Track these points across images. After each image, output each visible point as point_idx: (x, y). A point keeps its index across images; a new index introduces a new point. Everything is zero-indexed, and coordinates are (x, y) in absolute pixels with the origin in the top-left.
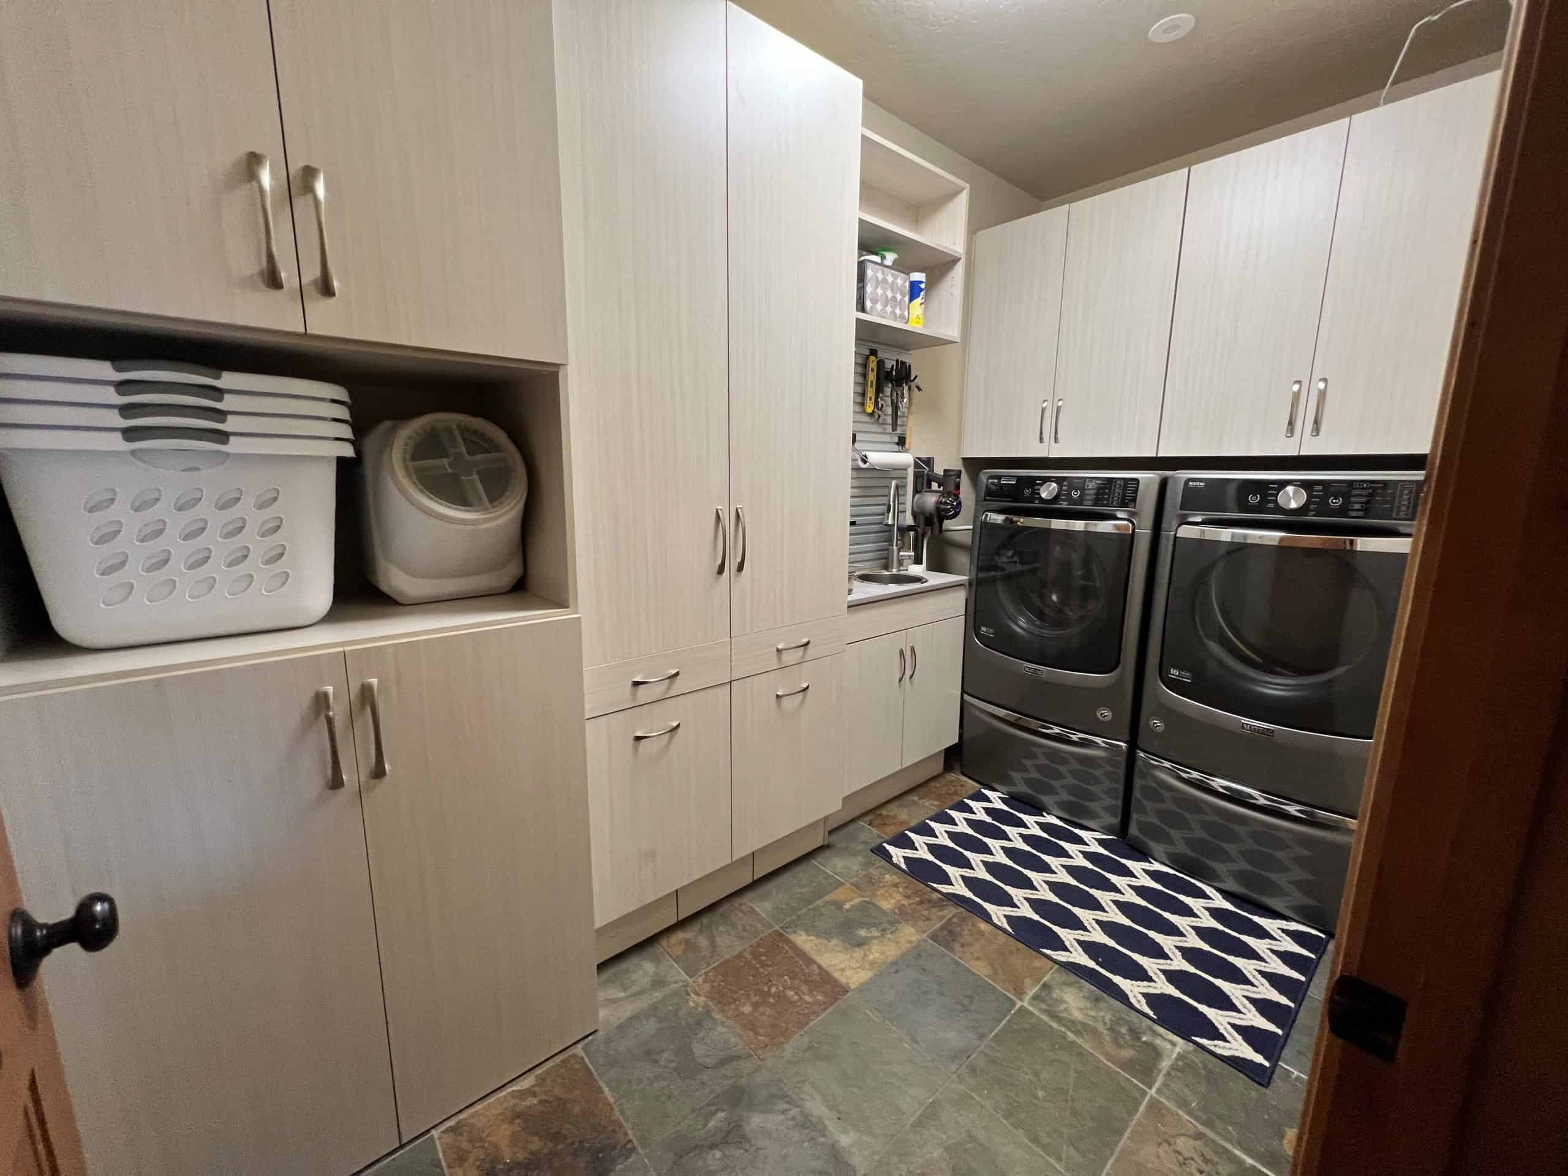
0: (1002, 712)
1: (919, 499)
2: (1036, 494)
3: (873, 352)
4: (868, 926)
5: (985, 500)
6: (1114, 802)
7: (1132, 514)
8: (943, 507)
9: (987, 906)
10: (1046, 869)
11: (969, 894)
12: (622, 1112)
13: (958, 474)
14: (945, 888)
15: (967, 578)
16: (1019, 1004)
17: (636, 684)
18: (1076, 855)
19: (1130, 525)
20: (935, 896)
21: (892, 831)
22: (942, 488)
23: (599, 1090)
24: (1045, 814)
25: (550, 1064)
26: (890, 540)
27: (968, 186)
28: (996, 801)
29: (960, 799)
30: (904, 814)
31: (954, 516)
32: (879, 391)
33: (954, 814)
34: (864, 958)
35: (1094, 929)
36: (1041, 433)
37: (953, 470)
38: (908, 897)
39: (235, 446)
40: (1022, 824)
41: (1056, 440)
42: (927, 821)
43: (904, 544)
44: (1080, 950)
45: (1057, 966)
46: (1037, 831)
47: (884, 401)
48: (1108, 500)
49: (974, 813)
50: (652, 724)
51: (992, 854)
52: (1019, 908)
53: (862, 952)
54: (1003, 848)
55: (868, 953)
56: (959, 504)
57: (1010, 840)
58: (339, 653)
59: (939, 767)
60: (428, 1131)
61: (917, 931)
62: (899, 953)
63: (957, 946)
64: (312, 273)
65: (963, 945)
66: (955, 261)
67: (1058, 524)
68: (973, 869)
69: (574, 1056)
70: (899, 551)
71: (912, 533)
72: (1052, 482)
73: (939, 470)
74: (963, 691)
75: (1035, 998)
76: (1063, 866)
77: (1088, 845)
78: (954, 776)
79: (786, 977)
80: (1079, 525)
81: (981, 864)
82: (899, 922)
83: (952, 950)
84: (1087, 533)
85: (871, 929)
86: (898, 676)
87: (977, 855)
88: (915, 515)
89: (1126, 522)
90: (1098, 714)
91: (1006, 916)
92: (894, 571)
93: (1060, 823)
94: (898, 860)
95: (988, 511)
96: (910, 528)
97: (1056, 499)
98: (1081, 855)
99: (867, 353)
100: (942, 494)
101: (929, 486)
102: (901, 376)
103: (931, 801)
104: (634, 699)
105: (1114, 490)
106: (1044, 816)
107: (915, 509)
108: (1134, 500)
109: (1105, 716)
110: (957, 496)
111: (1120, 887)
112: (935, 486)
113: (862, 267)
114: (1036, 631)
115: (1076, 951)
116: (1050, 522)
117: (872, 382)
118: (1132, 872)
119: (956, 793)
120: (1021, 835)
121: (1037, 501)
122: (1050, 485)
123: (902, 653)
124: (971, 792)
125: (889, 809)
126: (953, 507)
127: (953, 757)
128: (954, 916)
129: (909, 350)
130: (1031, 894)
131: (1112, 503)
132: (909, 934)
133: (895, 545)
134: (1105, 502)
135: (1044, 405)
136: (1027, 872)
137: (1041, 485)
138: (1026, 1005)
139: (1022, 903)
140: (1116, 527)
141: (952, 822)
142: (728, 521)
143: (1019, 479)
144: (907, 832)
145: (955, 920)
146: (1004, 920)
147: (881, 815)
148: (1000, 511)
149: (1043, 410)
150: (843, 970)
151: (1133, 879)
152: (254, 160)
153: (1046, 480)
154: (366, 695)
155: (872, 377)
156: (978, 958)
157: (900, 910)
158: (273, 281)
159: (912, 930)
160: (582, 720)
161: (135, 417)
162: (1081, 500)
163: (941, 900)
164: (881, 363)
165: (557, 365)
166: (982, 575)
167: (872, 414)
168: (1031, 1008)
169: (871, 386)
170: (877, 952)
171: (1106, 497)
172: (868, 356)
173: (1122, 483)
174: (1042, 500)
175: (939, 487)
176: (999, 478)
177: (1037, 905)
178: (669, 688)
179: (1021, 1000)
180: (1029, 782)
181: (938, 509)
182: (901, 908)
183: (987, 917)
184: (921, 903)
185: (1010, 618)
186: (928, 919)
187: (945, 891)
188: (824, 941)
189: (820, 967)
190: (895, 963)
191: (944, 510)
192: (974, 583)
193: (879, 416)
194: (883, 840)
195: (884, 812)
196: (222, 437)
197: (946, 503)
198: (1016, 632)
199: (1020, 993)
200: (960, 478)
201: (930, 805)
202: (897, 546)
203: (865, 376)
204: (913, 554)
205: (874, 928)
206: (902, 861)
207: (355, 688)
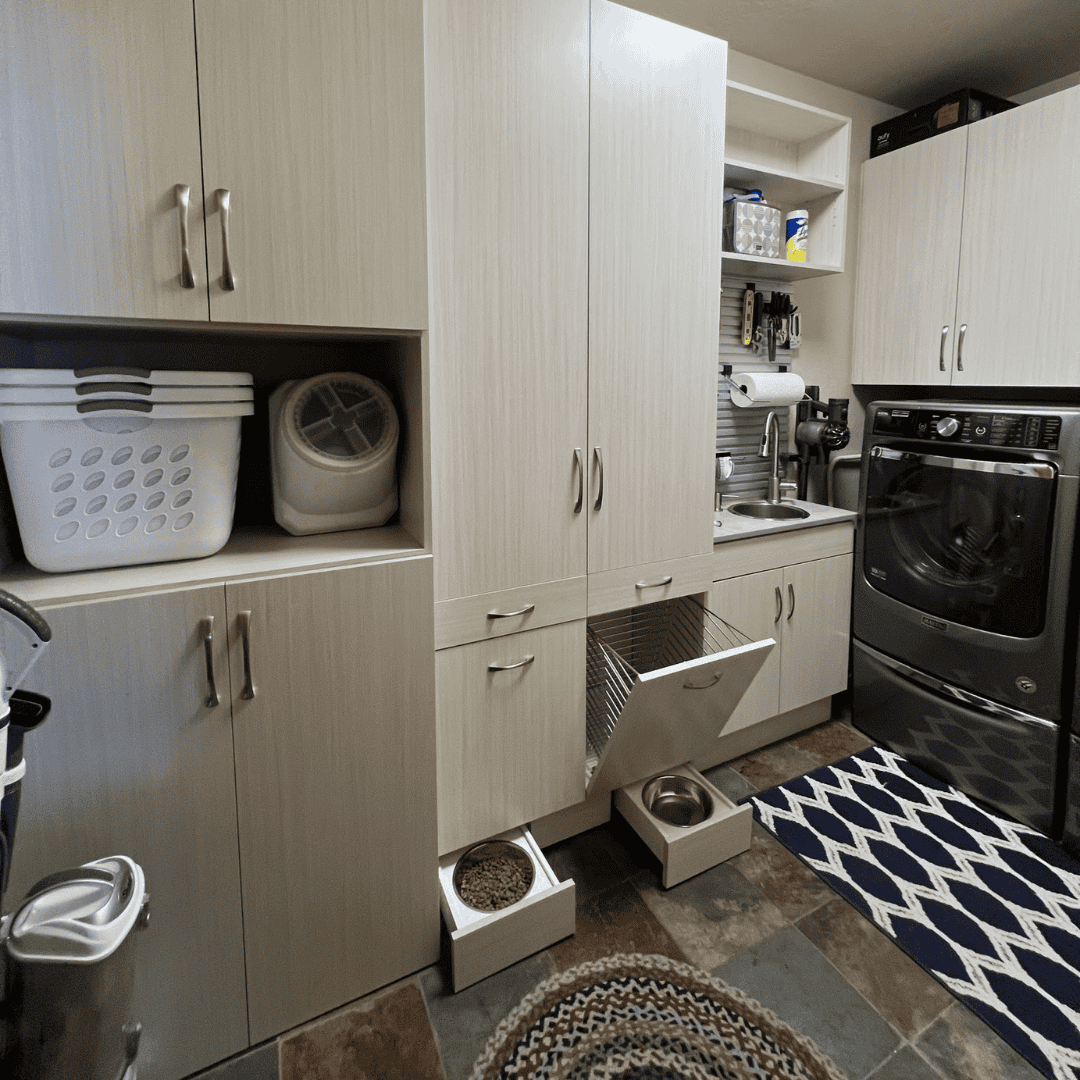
0: (894, 664)
1: (804, 427)
2: (932, 429)
3: (751, 286)
4: (728, 897)
5: (874, 433)
6: (1043, 786)
7: (1052, 456)
8: (828, 437)
9: (868, 897)
10: (948, 862)
11: (846, 878)
12: (447, 1068)
13: (845, 403)
14: (819, 865)
15: (855, 513)
16: (904, 1043)
17: (492, 617)
18: (990, 852)
19: (1051, 468)
20: (809, 873)
21: (764, 784)
22: (827, 418)
23: (430, 1035)
24: (951, 789)
25: (390, 991)
26: (770, 469)
27: (849, 120)
28: (891, 762)
29: (848, 755)
30: (783, 765)
31: (843, 445)
32: (756, 322)
33: (837, 772)
34: (719, 937)
35: (1009, 959)
36: (942, 360)
37: (839, 400)
38: (776, 869)
39: (156, 413)
40: (920, 798)
41: (960, 367)
42: (806, 777)
43: (786, 473)
44: (986, 983)
45: (956, 1001)
46: (939, 810)
47: (763, 332)
48: (1021, 439)
49: (862, 775)
50: (509, 656)
51: (880, 830)
52: (908, 908)
53: (717, 928)
54: (894, 825)
55: (724, 931)
56: (847, 435)
57: (904, 816)
58: (221, 587)
59: (825, 714)
60: (273, 1038)
61: (784, 915)
62: (760, 938)
63: (830, 944)
64: (216, 273)
65: (838, 945)
66: (837, 193)
67: (961, 464)
68: (855, 846)
69: (412, 987)
70: (780, 481)
71: (795, 464)
72: (952, 417)
73: (824, 399)
74: (852, 635)
75: (926, 1038)
76: (971, 863)
77: (1006, 839)
78: (844, 726)
79: (631, 943)
80: (988, 467)
81: (865, 841)
82: (763, 899)
83: (824, 948)
84: (997, 476)
85: (731, 902)
86: (775, 615)
87: (862, 829)
88: (799, 444)
89: (1045, 466)
90: (1019, 684)
91: (890, 916)
92: (775, 502)
93: (972, 805)
94: (767, 820)
95: (878, 445)
96: (793, 458)
97: (957, 436)
98: (996, 852)
99: (745, 287)
100: (828, 423)
101: (815, 415)
102: (780, 308)
103: (813, 754)
104: (489, 630)
105: (1029, 429)
106: (950, 792)
107: (798, 437)
108: (1056, 441)
109: (1027, 688)
110: (844, 426)
111: (1048, 906)
112: (820, 415)
113: (729, 205)
114: (939, 579)
115: (980, 982)
116: (952, 462)
117: (749, 315)
118: (1066, 888)
119: (842, 748)
120: (918, 812)
121: (933, 438)
122: (950, 421)
123: (778, 592)
124: (862, 749)
125: (765, 757)
126: (840, 438)
127: (841, 705)
128: (830, 903)
129: (789, 281)
130: (926, 892)
131: (1027, 443)
132: (773, 915)
133: (775, 475)
134: (1018, 442)
135: (945, 330)
136: (922, 862)
137: (938, 420)
138: (913, 1045)
139: (913, 902)
140: (1035, 470)
141: (834, 782)
142: (586, 462)
143: (913, 412)
144: (781, 788)
145: (830, 909)
146: (888, 921)
147: (754, 762)
148: (893, 446)
149: (944, 337)
150: (694, 947)
151: (1067, 898)
152: (178, 189)
153: (944, 415)
154: (241, 624)
155: (749, 310)
156: (855, 967)
157: (766, 883)
158: (188, 283)
159: (777, 912)
160: (431, 652)
161: (87, 393)
162: (986, 439)
163: (814, 880)
164: (758, 297)
165: (420, 331)
166: (873, 511)
167: (750, 346)
168: (920, 1053)
169: (749, 319)
170: (735, 932)
171: (1019, 435)
172: (745, 290)
173: (1039, 421)
174: (939, 436)
175: (824, 416)
176: (890, 410)
177: (931, 907)
178: (524, 621)
179: (907, 1037)
180: (931, 745)
181: (823, 439)
182: (768, 881)
183: (867, 912)
184: (791, 879)
185: (908, 564)
186: (799, 902)
187: (818, 868)
188: (678, 907)
189: (669, 937)
190: (753, 951)
191: (830, 440)
192: (864, 520)
193: (757, 347)
194: (752, 792)
195: (759, 759)
196: (147, 406)
197: (831, 434)
198: (913, 577)
199: (907, 1026)
200: (847, 407)
201: (812, 759)
202: (777, 475)
203: (741, 309)
204: (794, 485)
205: (735, 901)
206: (772, 821)
207: (232, 619)
